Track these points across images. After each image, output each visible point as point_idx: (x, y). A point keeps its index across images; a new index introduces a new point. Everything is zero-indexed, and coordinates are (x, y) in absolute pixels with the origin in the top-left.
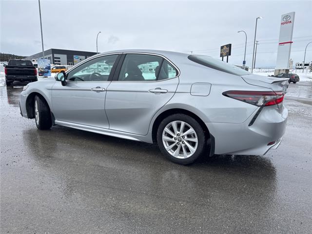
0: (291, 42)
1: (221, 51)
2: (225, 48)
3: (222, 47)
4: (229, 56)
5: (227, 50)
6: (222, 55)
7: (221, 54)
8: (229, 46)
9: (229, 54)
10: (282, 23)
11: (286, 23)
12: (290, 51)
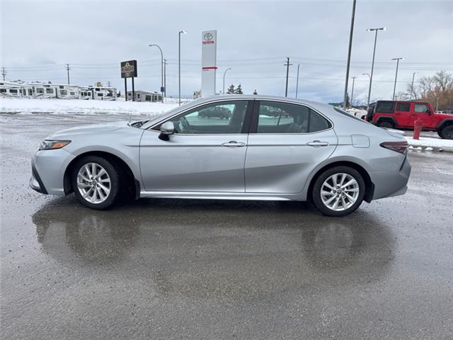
0: (215, 68)
1: (122, 70)
2: (127, 65)
3: (123, 64)
4: (135, 78)
5: (130, 69)
6: (123, 76)
7: (122, 74)
8: (134, 63)
9: (134, 74)
10: (203, 43)
11: (209, 42)
12: (215, 78)
